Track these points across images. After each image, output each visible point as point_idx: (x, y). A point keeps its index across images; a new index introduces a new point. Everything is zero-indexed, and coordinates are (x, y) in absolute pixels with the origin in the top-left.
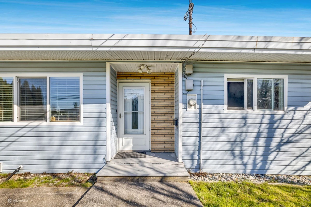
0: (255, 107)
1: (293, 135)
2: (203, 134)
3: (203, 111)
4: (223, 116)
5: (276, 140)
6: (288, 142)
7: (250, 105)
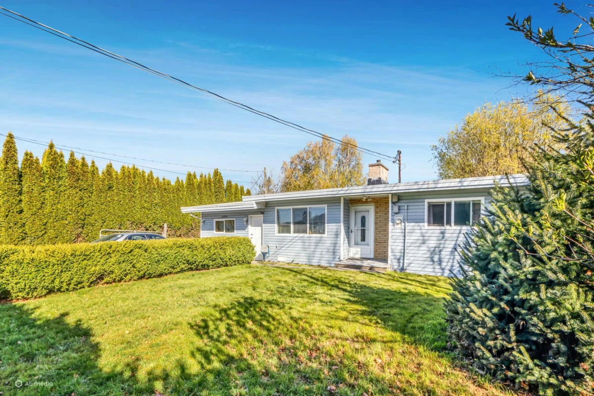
2: (406, 244)
3: (408, 228)
7: (449, 223)
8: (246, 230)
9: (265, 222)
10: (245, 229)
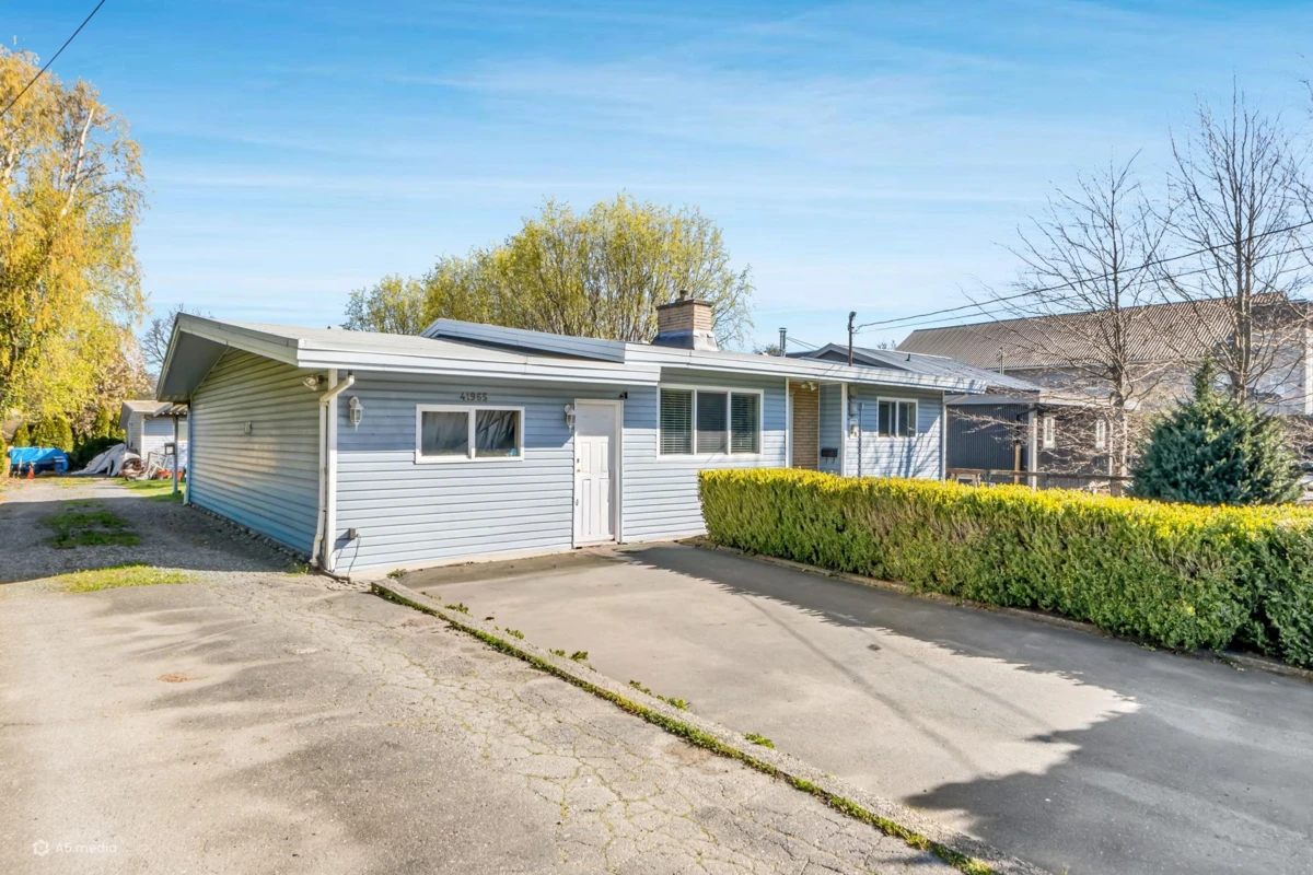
0: (897, 434)
1: (923, 463)
2: (863, 466)
3: (863, 439)
4: (877, 444)
5: (912, 469)
6: (919, 471)
7: (893, 433)
8: (567, 446)
9: (629, 422)
10: (560, 444)
